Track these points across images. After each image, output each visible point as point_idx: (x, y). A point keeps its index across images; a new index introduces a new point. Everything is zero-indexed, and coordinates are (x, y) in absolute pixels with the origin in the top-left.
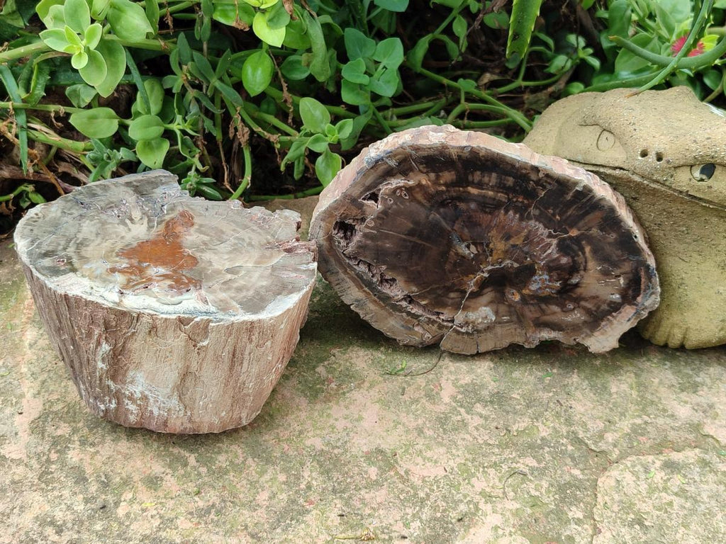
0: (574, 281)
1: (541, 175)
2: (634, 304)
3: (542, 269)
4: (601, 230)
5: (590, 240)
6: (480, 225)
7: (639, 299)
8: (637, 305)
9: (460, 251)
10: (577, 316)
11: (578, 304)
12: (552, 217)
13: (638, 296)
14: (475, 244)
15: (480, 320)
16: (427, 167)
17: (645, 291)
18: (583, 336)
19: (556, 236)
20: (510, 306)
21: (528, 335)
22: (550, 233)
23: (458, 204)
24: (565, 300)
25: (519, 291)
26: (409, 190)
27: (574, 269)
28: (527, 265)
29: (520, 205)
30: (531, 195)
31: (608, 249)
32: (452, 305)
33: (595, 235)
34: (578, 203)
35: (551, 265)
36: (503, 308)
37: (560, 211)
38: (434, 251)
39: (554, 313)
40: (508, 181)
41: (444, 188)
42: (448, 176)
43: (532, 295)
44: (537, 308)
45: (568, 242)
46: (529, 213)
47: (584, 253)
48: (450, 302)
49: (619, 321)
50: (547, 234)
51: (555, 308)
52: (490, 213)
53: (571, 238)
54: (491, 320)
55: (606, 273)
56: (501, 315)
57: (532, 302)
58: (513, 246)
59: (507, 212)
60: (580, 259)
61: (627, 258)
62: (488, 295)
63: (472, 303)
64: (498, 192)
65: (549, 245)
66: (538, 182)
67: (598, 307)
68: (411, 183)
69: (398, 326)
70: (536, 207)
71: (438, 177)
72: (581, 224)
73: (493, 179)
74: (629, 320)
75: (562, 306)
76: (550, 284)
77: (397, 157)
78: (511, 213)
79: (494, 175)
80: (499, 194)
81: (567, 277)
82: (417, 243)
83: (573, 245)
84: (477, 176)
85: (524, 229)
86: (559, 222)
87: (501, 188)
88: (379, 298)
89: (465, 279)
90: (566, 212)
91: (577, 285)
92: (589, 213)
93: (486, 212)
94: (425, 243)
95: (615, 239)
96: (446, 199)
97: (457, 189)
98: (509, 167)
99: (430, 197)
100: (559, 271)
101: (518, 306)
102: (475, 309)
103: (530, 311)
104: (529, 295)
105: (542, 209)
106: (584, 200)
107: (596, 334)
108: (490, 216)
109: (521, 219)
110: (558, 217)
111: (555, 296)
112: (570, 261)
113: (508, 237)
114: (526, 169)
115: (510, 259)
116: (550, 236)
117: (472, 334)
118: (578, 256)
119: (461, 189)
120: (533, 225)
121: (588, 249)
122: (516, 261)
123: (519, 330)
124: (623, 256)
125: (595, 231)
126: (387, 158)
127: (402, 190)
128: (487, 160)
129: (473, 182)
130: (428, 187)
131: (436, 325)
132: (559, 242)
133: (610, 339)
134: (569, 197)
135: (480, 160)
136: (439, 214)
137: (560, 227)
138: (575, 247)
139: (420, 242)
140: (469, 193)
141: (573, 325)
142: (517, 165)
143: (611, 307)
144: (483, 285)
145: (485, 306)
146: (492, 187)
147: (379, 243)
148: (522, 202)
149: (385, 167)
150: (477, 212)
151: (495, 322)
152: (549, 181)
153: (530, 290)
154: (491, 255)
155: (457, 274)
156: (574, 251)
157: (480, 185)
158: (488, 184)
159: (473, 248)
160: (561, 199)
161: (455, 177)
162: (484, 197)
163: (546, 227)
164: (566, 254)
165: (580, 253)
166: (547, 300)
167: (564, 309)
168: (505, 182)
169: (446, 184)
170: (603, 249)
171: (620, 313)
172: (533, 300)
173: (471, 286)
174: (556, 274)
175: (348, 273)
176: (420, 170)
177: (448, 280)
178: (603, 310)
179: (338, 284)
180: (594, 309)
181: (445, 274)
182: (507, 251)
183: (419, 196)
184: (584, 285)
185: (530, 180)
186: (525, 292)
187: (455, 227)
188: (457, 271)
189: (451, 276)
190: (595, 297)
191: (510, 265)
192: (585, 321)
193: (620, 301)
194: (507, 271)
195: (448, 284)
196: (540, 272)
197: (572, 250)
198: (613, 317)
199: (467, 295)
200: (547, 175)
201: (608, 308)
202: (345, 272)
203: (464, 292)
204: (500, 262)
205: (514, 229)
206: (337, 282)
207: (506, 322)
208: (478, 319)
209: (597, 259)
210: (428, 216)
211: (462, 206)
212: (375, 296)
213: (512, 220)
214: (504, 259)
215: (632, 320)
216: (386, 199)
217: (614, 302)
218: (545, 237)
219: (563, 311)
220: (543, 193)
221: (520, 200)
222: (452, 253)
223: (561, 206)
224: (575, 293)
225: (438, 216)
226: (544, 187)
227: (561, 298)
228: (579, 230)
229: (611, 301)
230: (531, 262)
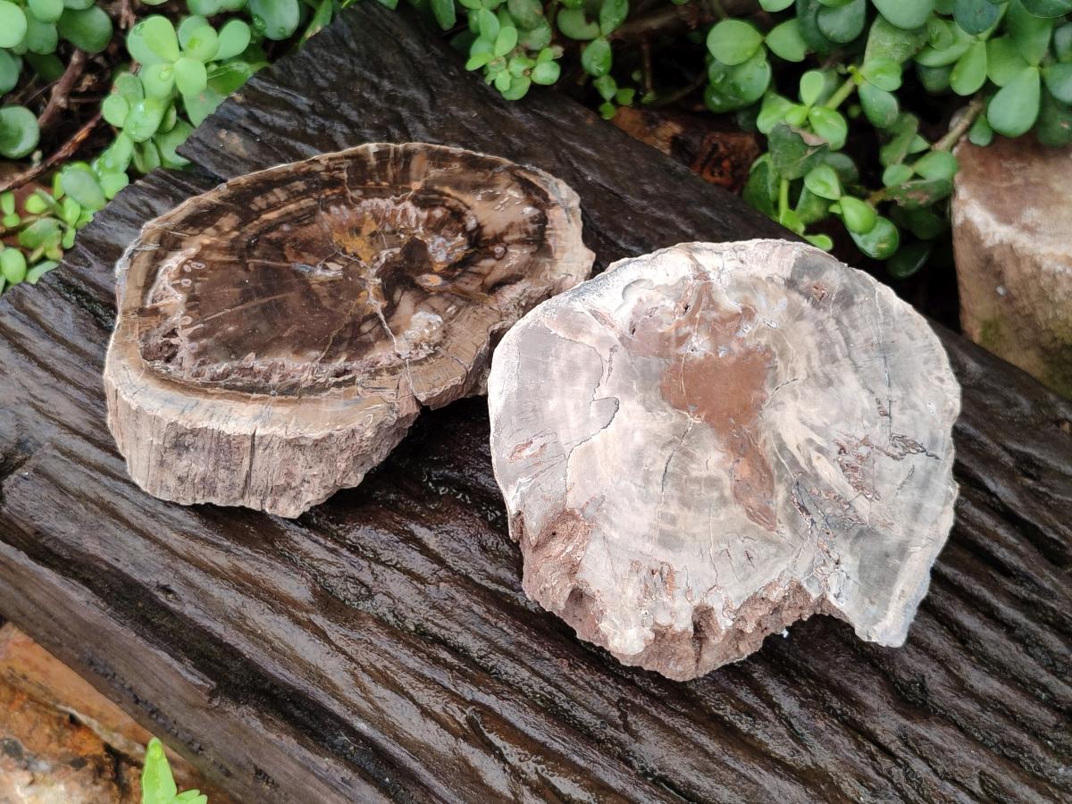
0: (471, 224)
1: (325, 163)
2: (554, 205)
3: (426, 236)
4: (440, 167)
5: (439, 181)
6: (313, 239)
7: (552, 197)
8: (558, 204)
9: (322, 279)
10: (517, 256)
11: (503, 242)
12: (379, 187)
13: (547, 195)
14: (330, 260)
15: (427, 331)
16: (195, 228)
17: (547, 188)
18: (548, 267)
19: (403, 200)
20: (440, 294)
21: (496, 309)
22: (394, 200)
23: (268, 236)
24: (486, 247)
25: (431, 271)
26: (197, 258)
27: (457, 215)
28: (408, 243)
29: (334, 197)
30: (334, 183)
31: (467, 178)
32: (378, 338)
33: (438, 175)
34: (388, 161)
35: (431, 225)
36: (436, 302)
37: (380, 177)
38: (293, 298)
39: (492, 268)
40: (297, 186)
41: (235, 234)
42: (228, 222)
43: (449, 266)
44: (470, 276)
45: (421, 197)
46: (352, 198)
47: (449, 195)
48: (371, 336)
49: (561, 229)
50: (392, 203)
51: (487, 263)
52: (313, 222)
53: (419, 192)
54: (439, 322)
55: (492, 198)
56: (441, 310)
57: (457, 273)
58: (373, 234)
59: (327, 211)
60: (452, 203)
61: (494, 173)
62: (405, 301)
63: (396, 320)
64: (298, 201)
65: (405, 212)
66: (328, 170)
67: (527, 232)
68: (193, 250)
69: (340, 408)
70: (353, 189)
71: (218, 228)
72: (413, 174)
73: (280, 194)
74: (569, 222)
75: (492, 255)
76: (453, 243)
77: (152, 239)
78: (333, 209)
79: (277, 191)
80: (302, 202)
81: (460, 226)
83: (430, 196)
84: (259, 202)
85: (363, 213)
86: (391, 186)
87: (297, 196)
88: (282, 393)
89: (360, 301)
90: (386, 174)
91: (479, 227)
92: (410, 162)
93: (306, 225)
94: (272, 298)
95: (461, 166)
96: (250, 240)
97: (250, 225)
98: (284, 175)
99: (229, 251)
100: (446, 226)
101: (449, 287)
102: (408, 324)
103: (467, 283)
104: (446, 269)
105: (360, 187)
106: (392, 156)
107: (557, 256)
108: (315, 226)
109: (351, 207)
110: (384, 184)
111: (472, 251)
112: (445, 210)
113: (358, 231)
114: (304, 167)
115: (384, 249)
116: (397, 203)
117: (436, 353)
118: (446, 200)
119: (255, 222)
120: (369, 204)
121: (447, 190)
122: (392, 246)
123: (479, 311)
124: (487, 174)
125: (434, 172)
126: (140, 246)
127: (189, 264)
128: (255, 184)
129: (261, 209)
130: (217, 243)
131: (384, 373)
132: (413, 201)
133: (576, 251)
135: (247, 188)
136: (258, 258)
137: (397, 189)
138: (434, 196)
139: (266, 300)
140: (268, 220)
141: (526, 265)
142: (291, 169)
143: (538, 222)
144: (387, 292)
145: (415, 312)
146: (286, 201)
147: (219, 334)
148: (334, 193)
149: (146, 255)
150: (297, 230)
151: (445, 321)
152: (337, 163)
153: (441, 263)
154: (360, 259)
155: (346, 304)
156: (438, 200)
157: (271, 207)
158: (278, 202)
159: (333, 266)
160: (369, 168)
161: (237, 217)
162: (289, 213)
163: (383, 198)
164: (434, 207)
165: (445, 198)
166: (465, 263)
167: (497, 257)
168: (296, 189)
169: (234, 229)
170: (462, 181)
171: (552, 221)
172: (455, 270)
173: (378, 306)
174: (447, 231)
175: (213, 394)
176: (191, 235)
177: (343, 316)
178: (535, 232)
179: (211, 416)
180: (524, 236)
181: (332, 312)
182: (372, 244)
183: (216, 257)
184: (486, 222)
185: (319, 172)
186: (437, 268)
187: (290, 258)
188: (342, 301)
189: (340, 310)
190: (511, 225)
191: (391, 255)
192: (532, 253)
193: (537, 212)
194: (395, 262)
195: (348, 319)
196: (430, 240)
197: (434, 200)
198: (551, 229)
199: (382, 317)
200: (330, 159)
201: (536, 226)
202: (207, 394)
203: (374, 316)
204: (378, 259)
205: (354, 219)
206: (208, 414)
207: (457, 312)
208: (422, 332)
209: (468, 192)
210: (247, 269)
211: (274, 235)
212: (274, 395)
213: (343, 214)
214: (377, 253)
215: (572, 219)
216: (180, 284)
217: (535, 217)
218: (392, 206)
219: (498, 260)
220: (345, 174)
221: (329, 193)
222: (315, 287)
223: (376, 173)
224: (489, 235)
225: (258, 261)
226: (340, 169)
227: (479, 248)
228: (419, 181)
229: (530, 218)
230: (408, 237)
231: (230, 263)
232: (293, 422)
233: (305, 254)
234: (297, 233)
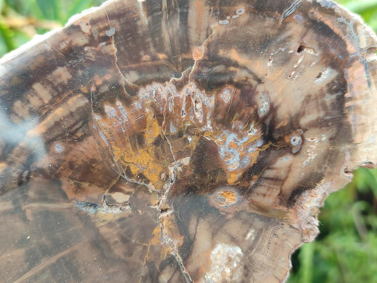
1: (86, 29)
2: (353, 60)
3: (216, 133)
4: (222, 17)
5: (224, 41)
6: (93, 161)
7: (351, 48)
8: (357, 58)
9: (109, 218)
10: (316, 143)
11: (300, 128)
12: (156, 62)
13: (345, 45)
14: (115, 189)
15: (228, 271)
17: (345, 33)
18: (348, 157)
19: (186, 81)
20: (237, 216)
21: (296, 226)
22: (175, 83)
24: (281, 139)
25: (225, 185)
27: (248, 95)
28: (197, 148)
29: (105, 88)
31: (254, 31)
33: (222, 30)
34: (161, 16)
35: (220, 117)
36: (234, 227)
37: (155, 46)
38: (82, 252)
39: (289, 169)
40: (60, 76)
43: (244, 175)
44: (266, 183)
45: (205, 71)
46: (127, 86)
47: (236, 65)
49: (361, 97)
50: (174, 87)
51: (284, 162)
52: (85, 136)
53: (203, 64)
54: (238, 255)
55: (284, 61)
56: (240, 238)
57: (253, 183)
58: (158, 142)
59: (101, 111)
60: (240, 75)
61: (285, 18)
63: (196, 262)
64: (65, 101)
65: (189, 100)
66: (92, 41)
70: (126, 71)
72: (193, 36)
74: (369, 84)
75: (288, 149)
76: (245, 139)
78: (108, 108)
79: (37, 87)
80: (70, 102)
81: (252, 111)
82: (54, 265)
83: (214, 69)
85: (143, 110)
86: (169, 60)
87: (63, 93)
89: (154, 242)
90: (162, 40)
91: (273, 109)
92: (187, 13)
93: (80, 140)
94: (60, 255)
95: (248, 11)
96: (21, 174)
100: (237, 115)
101: (246, 204)
102: (208, 263)
103: (264, 195)
104: (241, 179)
105: (134, 66)
107: (357, 138)
108: (91, 139)
109: (127, 102)
110: (161, 56)
111: (267, 146)
112: (233, 89)
113: (141, 140)
114: (63, 41)
116: (179, 86)
118: (234, 73)
120: (148, 94)
121: (234, 55)
122: (180, 155)
123: (280, 232)
124: (278, 21)
125: (217, 27)
132: (196, 81)
134: (144, 20)
136: (34, 201)
137: (177, 64)
138: (220, 68)
139: (53, 259)
141: (325, 158)
143: (336, 91)
145: (213, 246)
146: (51, 103)
148: (105, 82)
150: (71, 149)
151: (246, 253)
152: (102, 26)
153: (235, 172)
154: (148, 181)
155: (140, 249)
156: (224, 74)
159: (119, 197)
160: (140, 32)
162: (57, 124)
163: (162, 81)
164: (220, 85)
165: (232, 69)
167: (294, 151)
168: (59, 81)
170: (249, 37)
171: (352, 87)
172: (250, 179)
174: (238, 122)
177: (139, 266)
178: (333, 104)
180: (322, 114)
181: (126, 263)
182: (157, 156)
184: (280, 100)
185: (81, 48)
186: (232, 179)
187: (70, 196)
188: (136, 245)
189: (135, 258)
190: (307, 101)
191: (180, 169)
192: (331, 139)
193: (335, 74)
194: (185, 179)
195: (144, 271)
196: (220, 140)
197: (220, 75)
198: (350, 99)
199: (179, 259)
200: (93, 22)
201: (334, 97)
203: (171, 260)
204: (167, 178)
205: (134, 121)
207: (257, 238)
208: (223, 273)
209: (257, 55)
210: (25, 219)
213: (119, 114)
214: (166, 169)
215: (372, 79)
217: (333, 82)
218: (175, 94)
219: (295, 155)
220: (113, 46)
221: (99, 82)
222: (104, 230)
223: (149, 39)
224: (283, 120)
225: (35, 205)
226: (106, 39)
227: (274, 141)
228: (200, 45)
229: (328, 85)
230: (196, 138)
233: (85, 185)
234: (72, 153)
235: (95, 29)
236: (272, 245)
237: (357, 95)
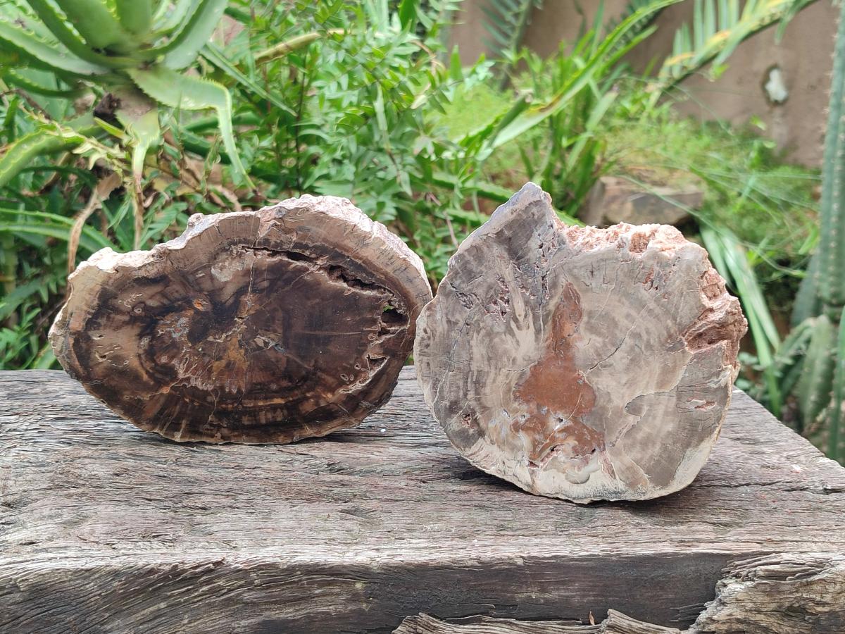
0: (145, 341)
1: (219, 435)
2: (74, 334)
3: (183, 343)
4: (139, 400)
5: (147, 388)
6: (261, 370)
7: (71, 341)
8: (70, 333)
9: (272, 336)
10: (127, 301)
11: (131, 316)
12: (193, 399)
13: (74, 345)
14: (259, 348)
15: (227, 264)
16: (331, 409)
17: (70, 351)
18: (111, 281)
19: (182, 380)
20: (201, 291)
21: (169, 263)
22: (189, 383)
23: (290, 384)
24: (146, 317)
25: (197, 312)
26: (342, 384)
27: (151, 353)
28: (200, 342)
29: (229, 401)
30: (222, 414)
31: (125, 383)
32: (261, 273)
33: (143, 394)
34: (174, 420)
35: (175, 350)
36: (207, 285)
37: (187, 407)
38: (299, 327)
39: (152, 297)
40: (248, 420)
41: (308, 395)
42: (308, 407)
43: (181, 311)
44: (172, 298)
45: (168, 379)
46: (216, 396)
47: (147, 372)
48: (265, 276)
49: (81, 310)
50: (191, 381)
51: (152, 303)
52: (256, 384)
53: (167, 384)
54: (215, 268)
55: (117, 358)
56: (207, 277)
58: (219, 359)
59: (239, 391)
60: (149, 365)
61: (102, 380)
62: (227, 295)
63: (242, 281)
64: (254, 407)
65: (186, 371)
66: (219, 427)
67: (108, 318)
68: (341, 391)
69: (314, 228)
70: (212, 403)
71: (317, 403)
72: (162, 400)
73: (263, 417)
74: (71, 314)
75: (146, 308)
76: (168, 329)
77: (362, 410)
78: (235, 391)
79: (263, 421)
80: (252, 405)
81: (154, 342)
82: (319, 330)
83: (161, 377)
84: (279, 416)
85: (216, 379)
86: (184, 396)
87: (252, 412)
88: (343, 256)
89: (258, 307)
90: (181, 408)
91: (141, 336)
93: (260, 384)
94: (312, 333)
95: (122, 395)
96: (302, 385)
97: (295, 398)
98: (251, 433)
99: (319, 382)
100: (164, 346)
101: (191, 293)
102: (236, 275)
103: (177, 291)
104: (185, 309)
105: (206, 404)
106: (168, 424)
107: (98, 288)
108: (254, 381)
109: (222, 388)
110: (187, 400)
111: (158, 318)
112: (158, 360)
113: (228, 365)
115: (219, 343)
116: (188, 379)
117: (230, 245)
118: (151, 368)
119: (291, 399)
120: (208, 386)
121: (145, 377)
122: (212, 343)
123: (181, 265)
124: (108, 381)
125: (146, 397)
126: (371, 408)
127: (349, 381)
128: (275, 433)
129: (282, 409)
130: (324, 392)
131: (273, 243)
132: (176, 377)
133: (82, 287)
134: (184, 423)
135: (281, 432)
136: (305, 369)
137: (181, 391)
138: (158, 376)
139: (317, 333)
140: (282, 398)
141: (126, 290)
142: (244, 437)
143: (95, 323)
144: (237, 305)
145: (226, 283)
146: (262, 410)
147: (358, 318)
148: (227, 404)
149: (372, 398)
150: (268, 382)
151: (210, 267)
153: (186, 316)
154: (239, 341)
155: (268, 308)
156: (157, 371)
157: (274, 408)
158: (267, 411)
159: (261, 344)
160: (191, 418)
161: (301, 408)
162: (266, 399)
163: (195, 388)
164: (164, 366)
165: (151, 371)
166: (166, 310)
167: (143, 305)
168: (250, 418)
169: (307, 399)
170: (130, 382)
171: (84, 319)
172: (180, 306)
173: (249, 300)
174: (167, 341)
175: (383, 274)
176: (336, 404)
177: (275, 299)
178: (102, 317)
179: (392, 258)
180: (112, 316)
181: (280, 306)
182: (225, 350)
183: (330, 380)
184: (134, 338)
186: (190, 313)
187: (284, 360)
188: (269, 312)
189: (274, 305)
190: (118, 328)
191: (217, 337)
192: (116, 298)
193: (90, 333)
194: (217, 329)
195: (274, 295)
196: (183, 339)
197: (160, 372)
199: (250, 288)
200: (212, 436)
201: (99, 321)
202: (386, 274)
203: (254, 292)
204: (227, 337)
205: (225, 377)
206: (392, 260)
207: (197, 270)
208: (230, 264)
209: (131, 370)
210: (316, 361)
211: (285, 383)
212: (348, 257)
213: (231, 384)
214: (225, 341)
215: (68, 315)
216: (362, 367)
217: (95, 329)
218: (193, 377)
219: (143, 303)
220: (210, 419)
221: (230, 406)
222: (280, 331)
223: (188, 412)
224: (138, 326)
225: (306, 366)
226: (211, 425)
227: (151, 317)
228: (162, 394)
229: (99, 329)
230: (197, 348)
231: (323, 371)
232: (347, 232)
233: (273, 360)
234: (269, 379)
235: (214, 432)
236: (191, 260)
237: (83, 313)
